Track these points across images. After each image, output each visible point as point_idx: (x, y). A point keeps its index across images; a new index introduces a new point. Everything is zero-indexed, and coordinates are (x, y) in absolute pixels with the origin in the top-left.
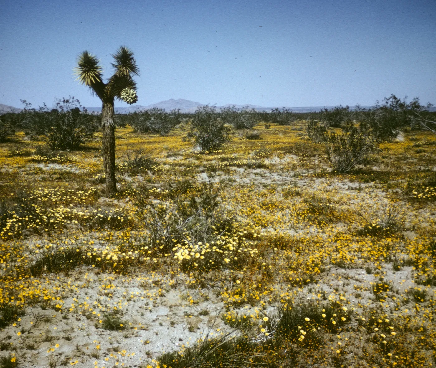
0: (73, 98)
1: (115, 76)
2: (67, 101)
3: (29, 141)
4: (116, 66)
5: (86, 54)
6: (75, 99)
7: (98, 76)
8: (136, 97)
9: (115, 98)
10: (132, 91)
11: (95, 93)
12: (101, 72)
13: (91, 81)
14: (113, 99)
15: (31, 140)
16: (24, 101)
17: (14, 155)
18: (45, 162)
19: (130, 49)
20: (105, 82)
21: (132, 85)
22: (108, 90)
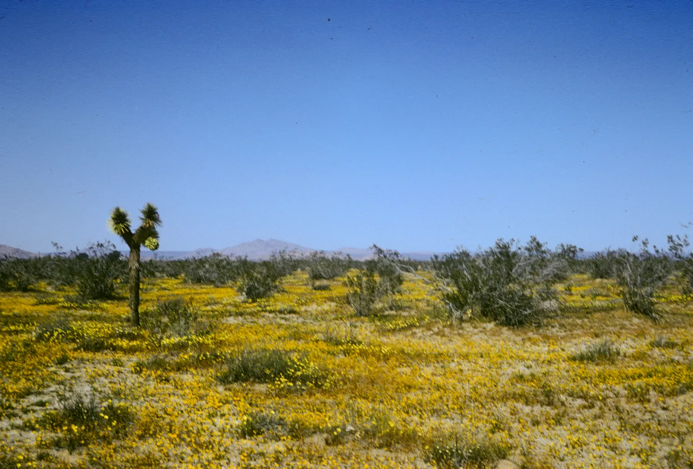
0: (109, 242)
1: (141, 228)
2: (102, 245)
3: (54, 291)
4: (142, 219)
5: (118, 210)
6: (111, 243)
7: (127, 227)
8: (158, 245)
9: (141, 245)
10: (154, 240)
11: (124, 241)
12: (129, 224)
13: (121, 231)
14: (139, 246)
15: (56, 290)
16: (56, 244)
17: (41, 303)
18: (75, 308)
19: (155, 205)
20: (133, 232)
21: (155, 235)
22: (135, 238)
